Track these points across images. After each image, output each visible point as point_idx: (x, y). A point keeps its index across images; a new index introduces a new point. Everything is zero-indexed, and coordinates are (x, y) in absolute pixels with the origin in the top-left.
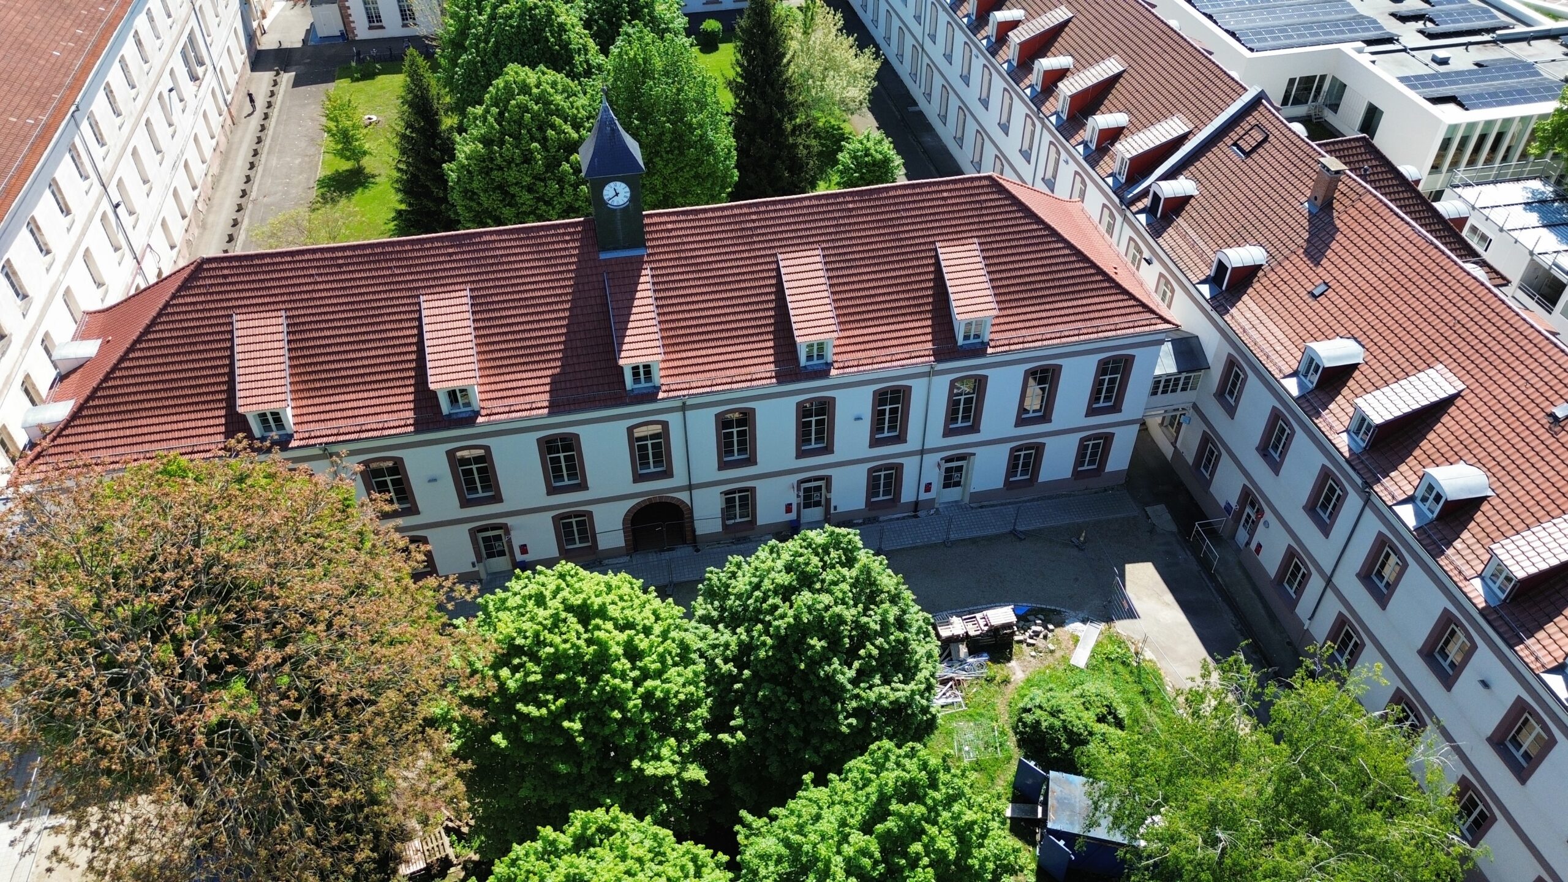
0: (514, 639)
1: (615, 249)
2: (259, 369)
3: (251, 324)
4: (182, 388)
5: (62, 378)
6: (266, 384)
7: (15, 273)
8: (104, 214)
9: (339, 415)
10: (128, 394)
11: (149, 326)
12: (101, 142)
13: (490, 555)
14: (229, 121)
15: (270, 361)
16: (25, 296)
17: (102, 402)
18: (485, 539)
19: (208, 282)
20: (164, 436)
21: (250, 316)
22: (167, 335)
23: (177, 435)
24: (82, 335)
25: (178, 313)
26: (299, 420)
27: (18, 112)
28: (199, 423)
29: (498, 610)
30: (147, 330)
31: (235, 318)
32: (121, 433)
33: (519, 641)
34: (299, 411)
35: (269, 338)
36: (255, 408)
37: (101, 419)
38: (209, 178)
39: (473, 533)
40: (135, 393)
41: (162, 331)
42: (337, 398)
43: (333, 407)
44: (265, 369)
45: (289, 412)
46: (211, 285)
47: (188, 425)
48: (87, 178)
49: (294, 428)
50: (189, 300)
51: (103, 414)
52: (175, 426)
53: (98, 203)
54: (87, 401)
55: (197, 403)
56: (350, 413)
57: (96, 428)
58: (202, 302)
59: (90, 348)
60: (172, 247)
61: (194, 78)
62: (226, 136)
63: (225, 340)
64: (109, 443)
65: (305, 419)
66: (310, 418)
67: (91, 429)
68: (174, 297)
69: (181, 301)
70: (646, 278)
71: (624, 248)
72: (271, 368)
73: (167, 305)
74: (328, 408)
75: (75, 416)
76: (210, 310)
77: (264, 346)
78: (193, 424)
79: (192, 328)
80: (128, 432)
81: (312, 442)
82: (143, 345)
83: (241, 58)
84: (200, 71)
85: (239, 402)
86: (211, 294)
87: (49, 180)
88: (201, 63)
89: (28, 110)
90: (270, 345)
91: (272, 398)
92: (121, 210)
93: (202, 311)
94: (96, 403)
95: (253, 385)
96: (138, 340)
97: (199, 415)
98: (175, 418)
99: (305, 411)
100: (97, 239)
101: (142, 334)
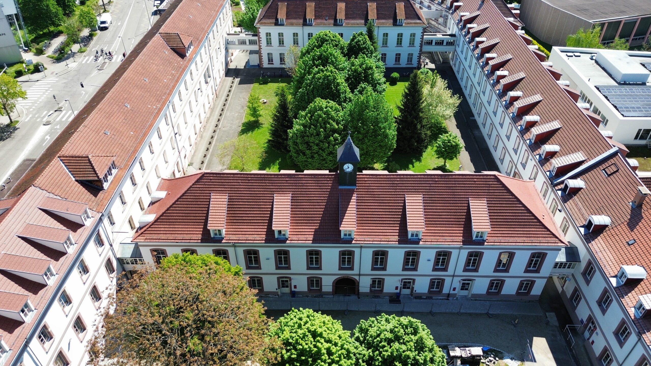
0: (289, 339)
1: (345, 185)
2: (217, 214)
3: (217, 197)
4: (191, 216)
5: (152, 203)
6: (218, 219)
7: (142, 162)
8: (172, 137)
9: (240, 233)
10: (173, 216)
11: (184, 194)
12: (174, 111)
13: (283, 287)
14: (215, 97)
15: (221, 211)
16: (144, 169)
17: (165, 218)
18: (282, 281)
19: (205, 181)
20: (182, 232)
21: (217, 194)
22: (189, 197)
23: (186, 232)
24: (160, 188)
25: (194, 190)
26: (227, 233)
27: (151, 103)
28: (194, 229)
29: (285, 326)
30: (183, 195)
31: (212, 194)
32: (169, 229)
33: (290, 341)
34: (227, 230)
35: (222, 203)
36: (213, 228)
37: (163, 224)
38: (206, 119)
39: (278, 278)
40: (175, 216)
41: (188, 196)
42: (240, 227)
43: (239, 230)
44: (218, 214)
45: (224, 230)
46: (206, 182)
47: (190, 229)
48: (168, 125)
49: (224, 235)
50: (198, 186)
51: (164, 222)
52: (186, 229)
53: (170, 134)
54: (160, 217)
55: (194, 222)
56: (244, 233)
57: (162, 226)
58: (202, 188)
59: (162, 194)
60: (191, 145)
61: (207, 82)
62: (213, 102)
63: (207, 201)
64: (165, 232)
65: (229, 233)
66: (231, 233)
67: (160, 226)
68: (193, 184)
69: (195, 186)
70: (354, 197)
71: (348, 185)
72: (221, 214)
73: (191, 187)
74: (237, 230)
75: (156, 221)
76: (204, 190)
77: (220, 206)
78: (192, 229)
79: (197, 196)
80: (171, 229)
81: (230, 241)
82: (181, 200)
83: (223, 72)
84: (209, 79)
85: (209, 225)
86: (205, 185)
87: (157, 128)
88: (209, 77)
89: (154, 103)
90: (221, 206)
91: (219, 225)
92: (177, 135)
93: (201, 190)
94: (163, 218)
95: (214, 219)
96: (180, 198)
97: (195, 227)
98: (187, 226)
99: (229, 230)
100: (168, 147)
101: (181, 196)
